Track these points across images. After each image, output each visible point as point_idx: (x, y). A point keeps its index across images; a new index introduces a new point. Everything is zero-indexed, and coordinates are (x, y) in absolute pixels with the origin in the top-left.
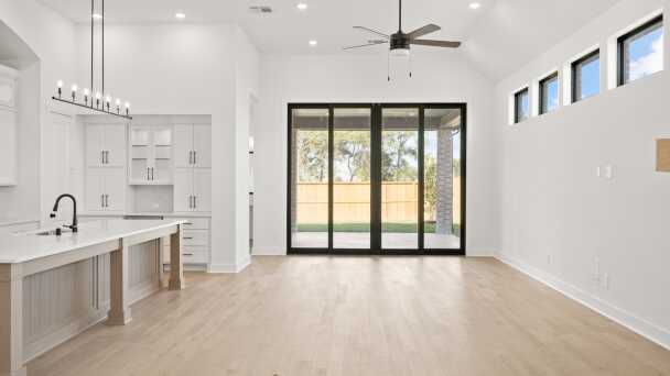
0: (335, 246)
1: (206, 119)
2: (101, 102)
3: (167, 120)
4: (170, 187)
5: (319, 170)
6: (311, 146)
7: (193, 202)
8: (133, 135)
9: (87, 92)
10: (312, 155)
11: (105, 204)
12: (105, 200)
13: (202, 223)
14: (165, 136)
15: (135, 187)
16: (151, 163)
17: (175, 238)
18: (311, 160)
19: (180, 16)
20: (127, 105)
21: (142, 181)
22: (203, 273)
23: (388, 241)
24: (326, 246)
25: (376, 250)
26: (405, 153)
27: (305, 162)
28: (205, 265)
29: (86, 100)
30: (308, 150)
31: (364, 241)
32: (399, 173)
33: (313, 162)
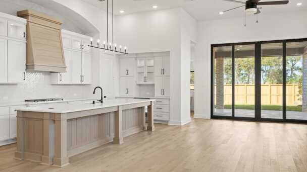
0: (235, 116)
1: (167, 54)
2: (112, 47)
3: (152, 55)
4: (153, 85)
5: (247, 79)
6: (242, 68)
7: (163, 92)
8: (138, 62)
9: (105, 43)
10: (242, 72)
11: (127, 93)
12: (127, 91)
13: (166, 102)
14: (151, 63)
15: (140, 85)
16: (145, 74)
17: (150, 107)
18: (242, 74)
19: (155, 7)
20: (125, 48)
21: (142, 82)
22: (167, 125)
23: (264, 114)
24: (231, 115)
25: (258, 119)
26: (295, 70)
27: (239, 76)
28: (167, 121)
29: (104, 46)
30: (240, 70)
31: (251, 114)
32: (291, 80)
33: (244, 75)
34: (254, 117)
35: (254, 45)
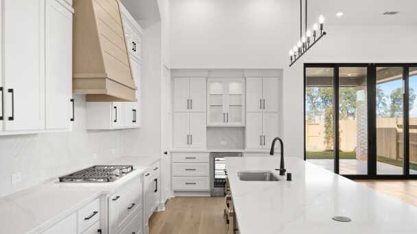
7: (263, 140)
8: (212, 85)
11: (189, 142)
12: (190, 139)
16: (227, 109)
21: (219, 123)
34: (366, 174)
35: (366, 68)
